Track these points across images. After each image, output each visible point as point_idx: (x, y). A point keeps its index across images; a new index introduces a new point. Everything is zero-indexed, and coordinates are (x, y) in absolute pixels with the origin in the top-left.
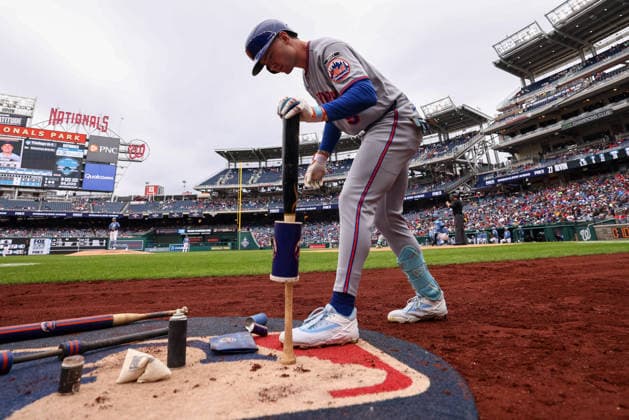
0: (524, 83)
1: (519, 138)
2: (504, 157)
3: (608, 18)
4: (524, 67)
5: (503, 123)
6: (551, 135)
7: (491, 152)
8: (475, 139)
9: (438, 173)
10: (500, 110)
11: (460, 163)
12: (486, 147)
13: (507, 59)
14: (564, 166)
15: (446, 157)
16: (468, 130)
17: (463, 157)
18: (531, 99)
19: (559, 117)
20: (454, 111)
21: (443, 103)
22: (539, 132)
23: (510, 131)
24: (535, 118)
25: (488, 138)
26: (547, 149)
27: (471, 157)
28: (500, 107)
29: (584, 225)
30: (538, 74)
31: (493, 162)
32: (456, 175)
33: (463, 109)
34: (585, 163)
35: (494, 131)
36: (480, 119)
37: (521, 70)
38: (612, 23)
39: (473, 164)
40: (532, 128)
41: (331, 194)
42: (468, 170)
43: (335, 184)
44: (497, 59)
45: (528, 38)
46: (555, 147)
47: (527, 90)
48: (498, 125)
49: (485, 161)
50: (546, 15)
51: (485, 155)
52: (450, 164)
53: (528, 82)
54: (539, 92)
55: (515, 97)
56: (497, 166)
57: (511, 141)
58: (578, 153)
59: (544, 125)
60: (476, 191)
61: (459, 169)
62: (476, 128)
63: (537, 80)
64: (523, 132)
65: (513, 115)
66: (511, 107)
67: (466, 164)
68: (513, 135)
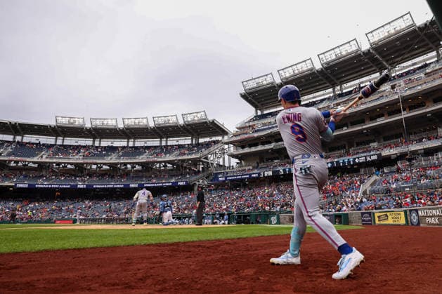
0: (257, 113)
1: (247, 150)
2: (234, 162)
3: (306, 85)
4: (259, 102)
5: (238, 138)
6: (267, 151)
7: (227, 157)
8: (217, 146)
9: (185, 167)
10: (238, 128)
11: (203, 162)
12: (224, 153)
13: (249, 94)
14: (271, 173)
15: (194, 156)
16: (214, 139)
17: (206, 158)
18: (259, 124)
19: (273, 139)
20: (206, 122)
21: (199, 115)
22: (260, 148)
23: (241, 144)
24: (259, 138)
25: (226, 146)
26: (262, 160)
27: (212, 159)
28: (239, 126)
29: (274, 214)
30: (266, 108)
31: (227, 165)
32: (199, 171)
33: (213, 123)
34: (282, 173)
35: (231, 143)
36: (223, 132)
37: (256, 103)
38: (312, 87)
39: (212, 164)
40: (256, 145)
41: (88, 175)
42: (208, 168)
43: (94, 167)
44: (243, 92)
45: (265, 83)
46: (267, 160)
47: (258, 118)
48: (235, 139)
49: (221, 164)
50: (278, 71)
51: (222, 159)
52: (195, 162)
53: (259, 113)
54: (264, 121)
55: (249, 121)
56: (229, 167)
57: (241, 151)
58: (279, 166)
59: (263, 144)
60: (211, 184)
61: (201, 166)
62: (220, 138)
63: (265, 112)
64: (250, 146)
65: (246, 134)
66: (246, 127)
67: (208, 163)
68: (243, 147)
